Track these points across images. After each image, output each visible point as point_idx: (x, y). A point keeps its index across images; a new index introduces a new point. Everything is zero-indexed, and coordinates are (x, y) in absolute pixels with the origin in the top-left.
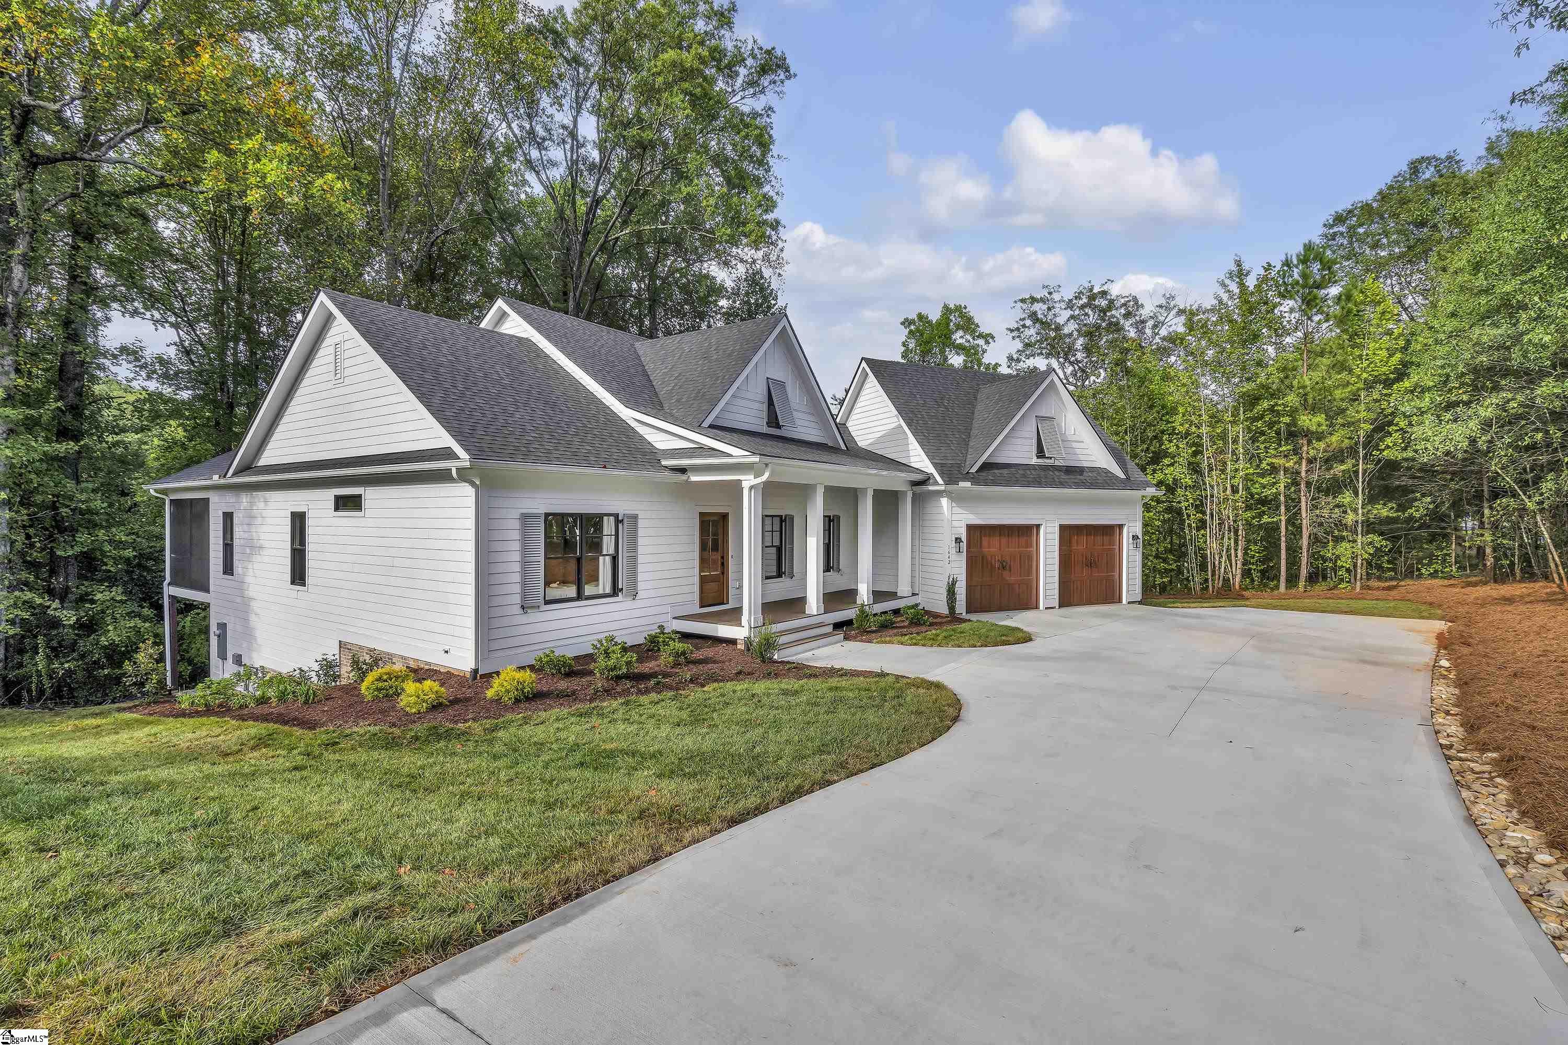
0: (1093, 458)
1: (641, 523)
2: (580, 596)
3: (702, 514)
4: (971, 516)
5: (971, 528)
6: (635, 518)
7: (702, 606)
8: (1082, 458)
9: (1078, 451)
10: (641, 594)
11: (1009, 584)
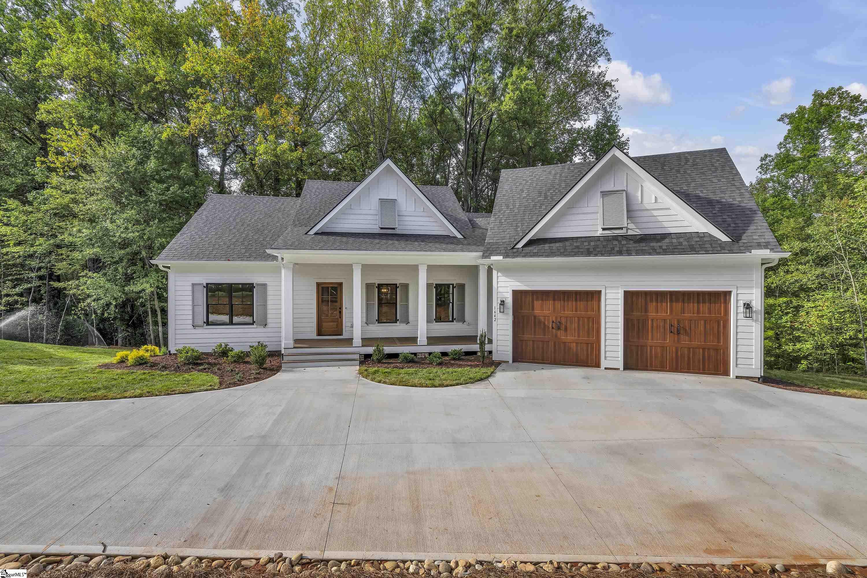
0: (685, 224)
1: (269, 288)
2: (231, 323)
3: (318, 284)
4: (519, 284)
5: (516, 294)
6: (265, 285)
7: (319, 334)
8: (666, 224)
9: (660, 219)
10: (269, 325)
11: (565, 343)
